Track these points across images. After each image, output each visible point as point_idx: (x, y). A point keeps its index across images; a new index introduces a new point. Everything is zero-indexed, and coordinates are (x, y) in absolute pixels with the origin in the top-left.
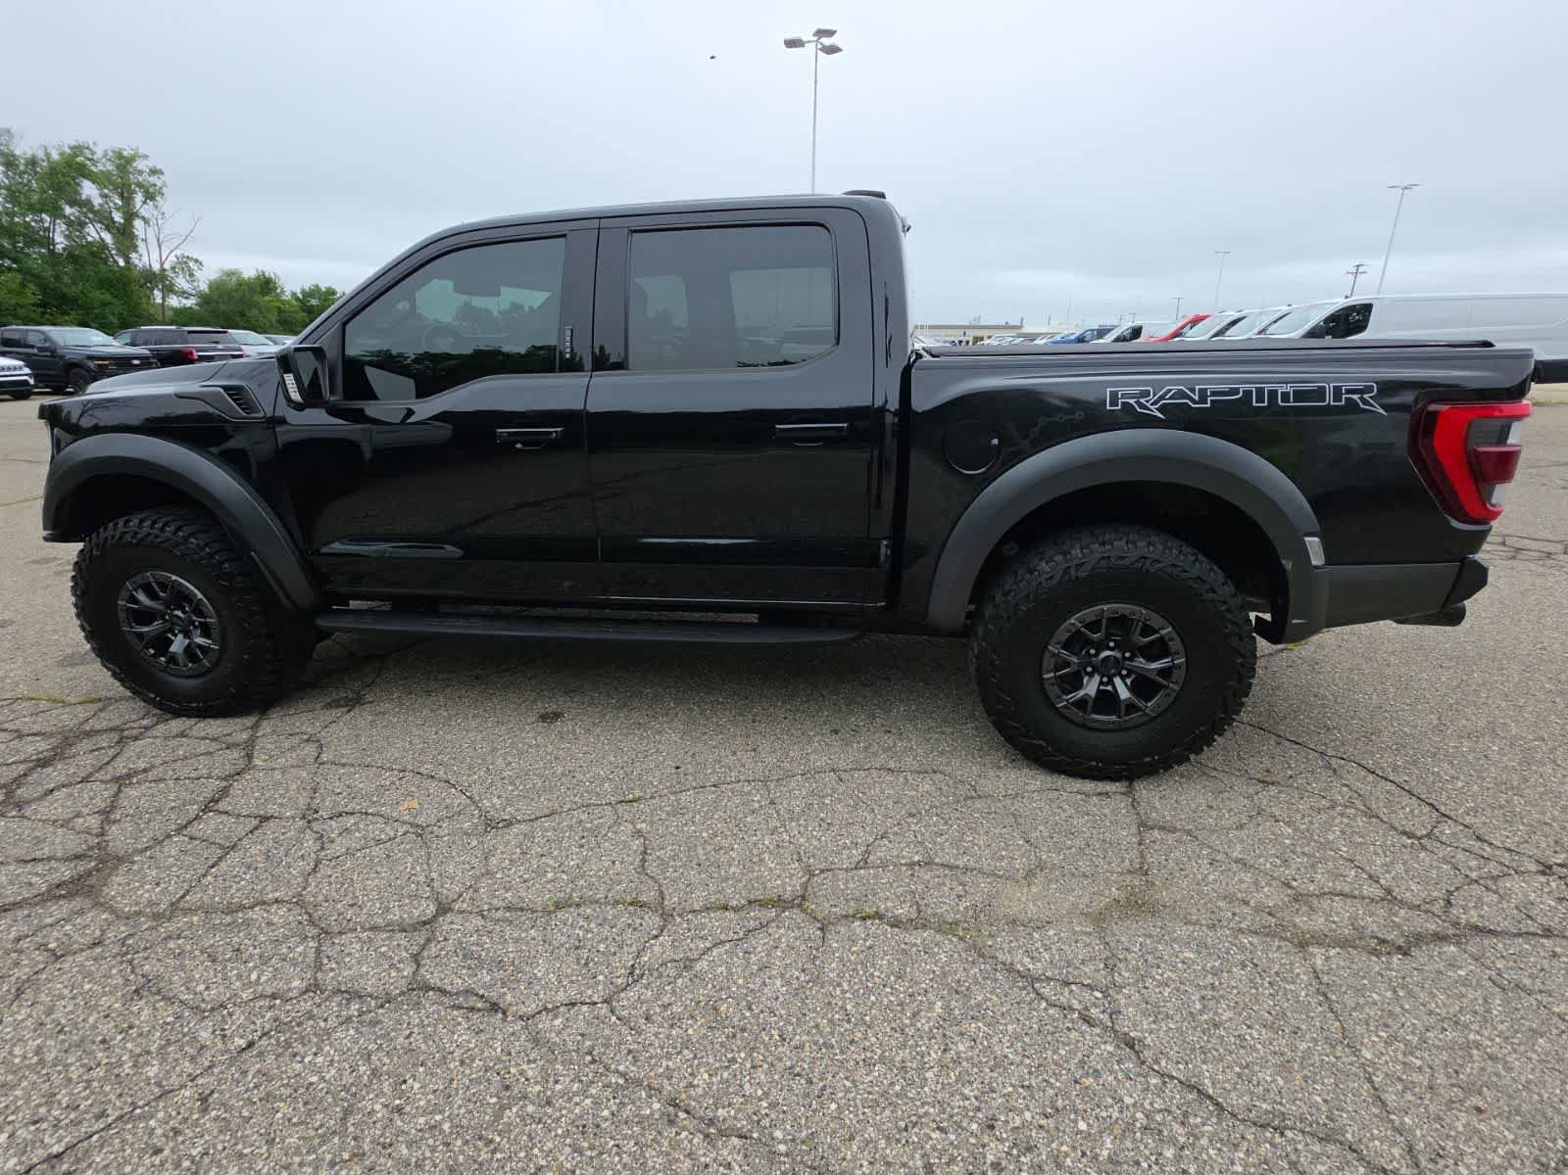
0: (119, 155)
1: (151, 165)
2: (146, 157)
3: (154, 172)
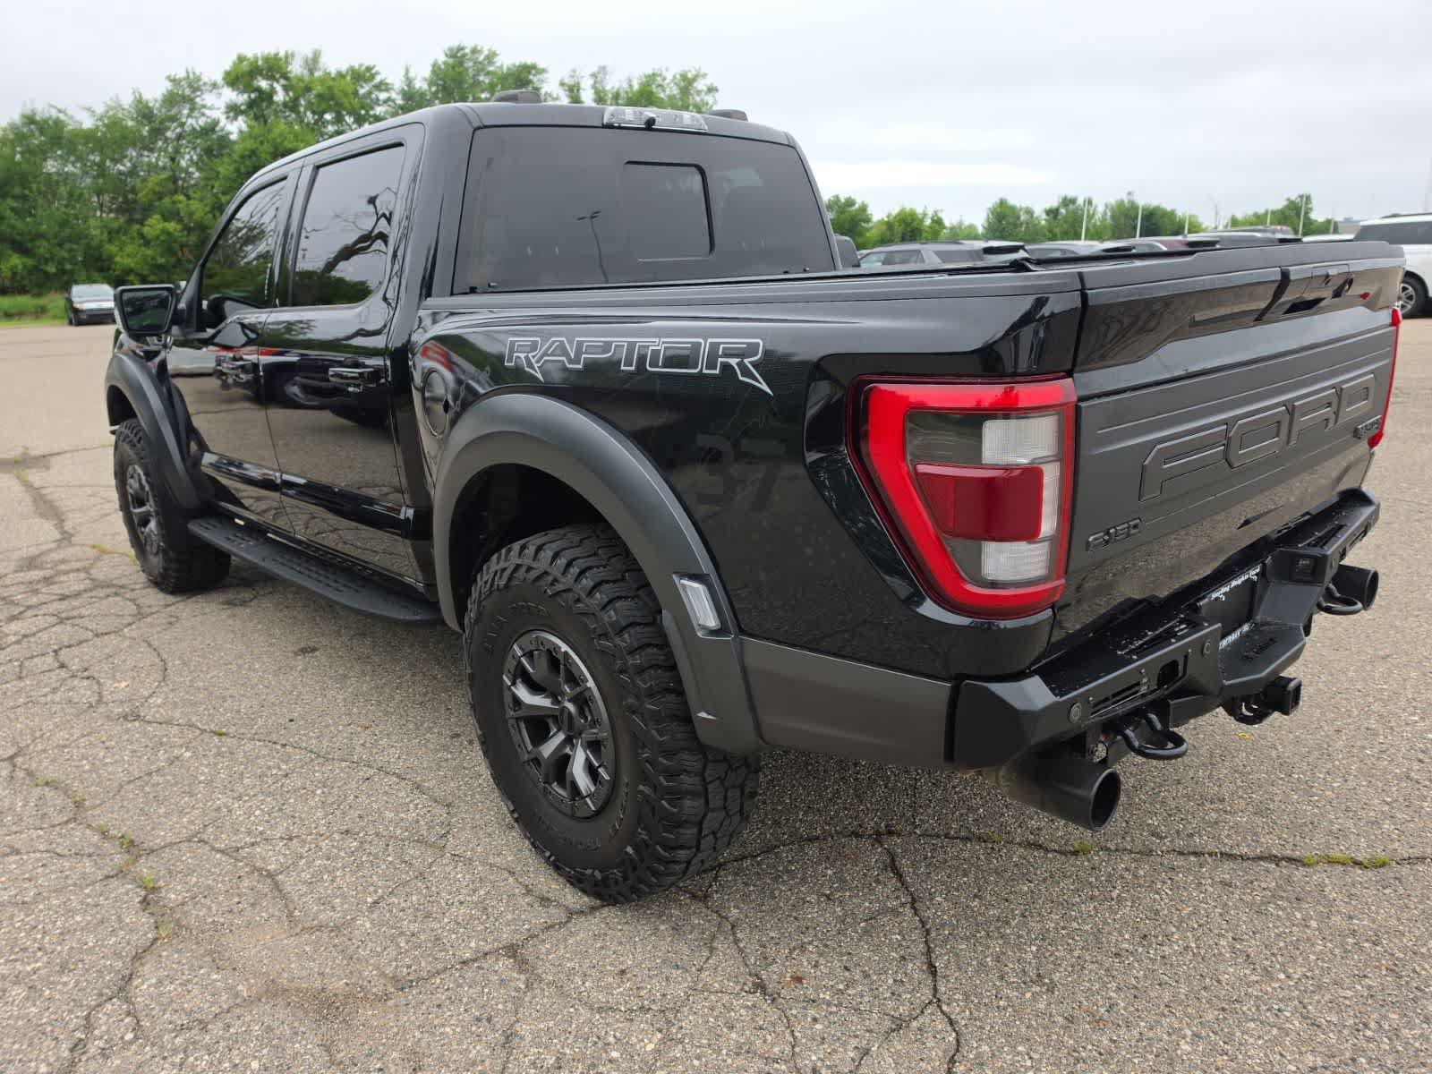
0: (684, 77)
1: (709, 83)
2: (705, 75)
3: (712, 90)
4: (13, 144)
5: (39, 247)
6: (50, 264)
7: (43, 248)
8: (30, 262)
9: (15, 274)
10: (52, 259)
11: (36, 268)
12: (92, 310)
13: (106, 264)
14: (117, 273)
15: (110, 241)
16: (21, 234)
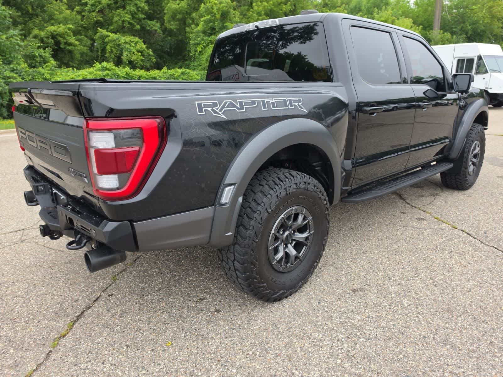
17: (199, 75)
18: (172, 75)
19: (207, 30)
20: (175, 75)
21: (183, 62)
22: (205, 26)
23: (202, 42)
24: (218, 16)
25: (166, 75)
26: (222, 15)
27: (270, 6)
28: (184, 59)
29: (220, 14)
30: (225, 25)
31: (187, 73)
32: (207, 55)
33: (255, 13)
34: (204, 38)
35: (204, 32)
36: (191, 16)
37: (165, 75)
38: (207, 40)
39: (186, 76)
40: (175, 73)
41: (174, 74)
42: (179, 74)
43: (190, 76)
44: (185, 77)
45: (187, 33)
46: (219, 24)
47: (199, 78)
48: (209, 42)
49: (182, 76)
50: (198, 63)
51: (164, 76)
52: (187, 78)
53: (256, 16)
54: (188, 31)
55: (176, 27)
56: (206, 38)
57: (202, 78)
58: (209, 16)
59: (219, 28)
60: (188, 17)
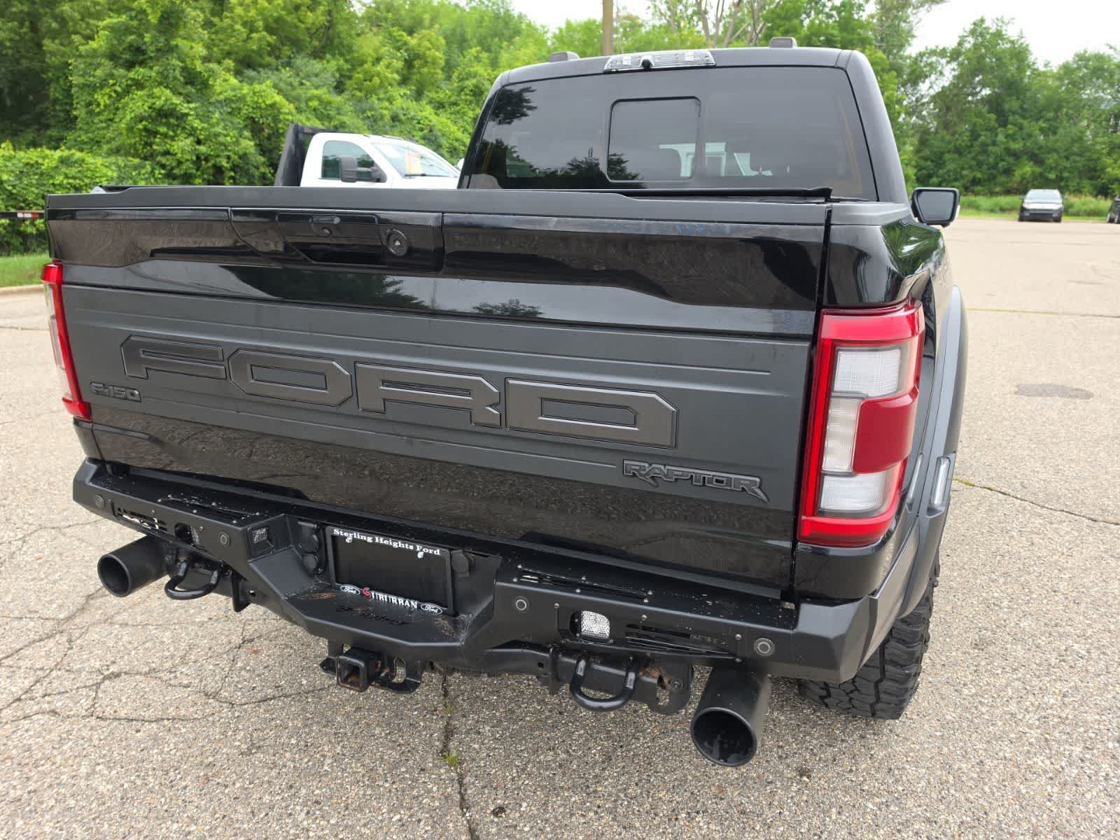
4: (1060, 78)
5: (1049, 159)
6: (1052, 172)
7: (1051, 160)
8: (1038, 170)
9: (1023, 178)
10: (1056, 168)
11: (1041, 175)
12: (1035, 210)
13: (1097, 174)
14: (1103, 181)
15: (1109, 154)
16: (1040, 148)
17: (113, 168)
18: (32, 166)
19: (121, 53)
20: (43, 165)
21: (38, 130)
22: (115, 42)
23: (111, 82)
24: (153, 19)
25: (13, 165)
26: (162, 16)
27: (278, 12)
28: (40, 123)
29: (159, 14)
30: (173, 43)
31: (76, 162)
32: (128, 117)
33: (240, 22)
34: (115, 72)
35: (112, 57)
36: (57, 11)
37: (9, 164)
38: (125, 77)
39: (77, 170)
40: (40, 161)
41: (37, 162)
42: (54, 164)
43: (88, 169)
44: (73, 171)
45: (48, 55)
46: (154, 38)
47: (115, 175)
48: (129, 82)
49: (64, 170)
50: (91, 135)
51: (6, 166)
52: (79, 175)
53: (244, 30)
54: (50, 49)
55: (12, 35)
56: (122, 71)
57: (123, 175)
58: (124, 17)
59: (158, 50)
60: (46, 13)
